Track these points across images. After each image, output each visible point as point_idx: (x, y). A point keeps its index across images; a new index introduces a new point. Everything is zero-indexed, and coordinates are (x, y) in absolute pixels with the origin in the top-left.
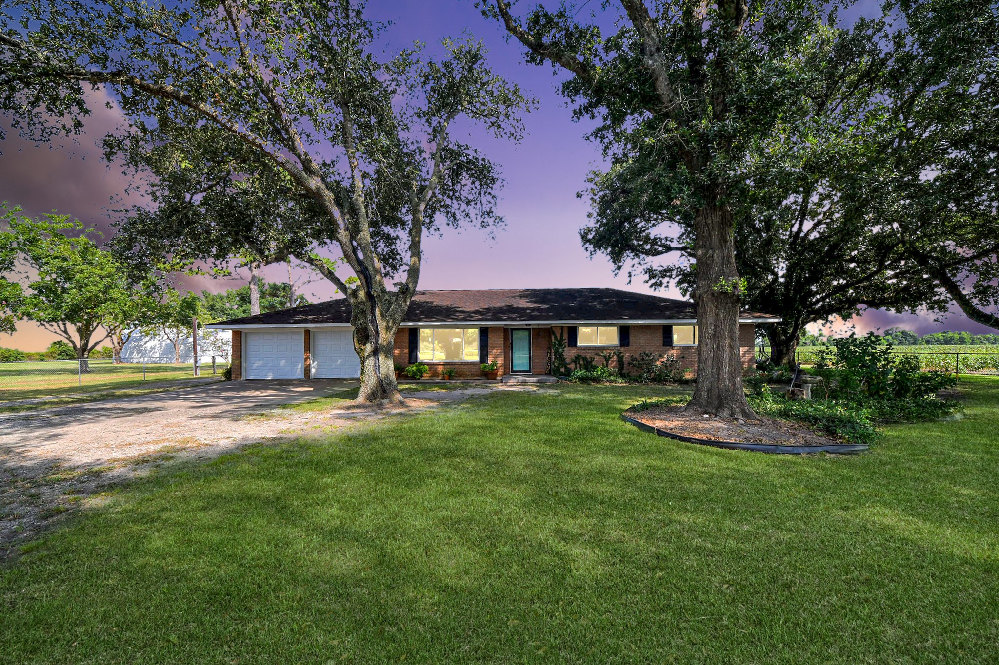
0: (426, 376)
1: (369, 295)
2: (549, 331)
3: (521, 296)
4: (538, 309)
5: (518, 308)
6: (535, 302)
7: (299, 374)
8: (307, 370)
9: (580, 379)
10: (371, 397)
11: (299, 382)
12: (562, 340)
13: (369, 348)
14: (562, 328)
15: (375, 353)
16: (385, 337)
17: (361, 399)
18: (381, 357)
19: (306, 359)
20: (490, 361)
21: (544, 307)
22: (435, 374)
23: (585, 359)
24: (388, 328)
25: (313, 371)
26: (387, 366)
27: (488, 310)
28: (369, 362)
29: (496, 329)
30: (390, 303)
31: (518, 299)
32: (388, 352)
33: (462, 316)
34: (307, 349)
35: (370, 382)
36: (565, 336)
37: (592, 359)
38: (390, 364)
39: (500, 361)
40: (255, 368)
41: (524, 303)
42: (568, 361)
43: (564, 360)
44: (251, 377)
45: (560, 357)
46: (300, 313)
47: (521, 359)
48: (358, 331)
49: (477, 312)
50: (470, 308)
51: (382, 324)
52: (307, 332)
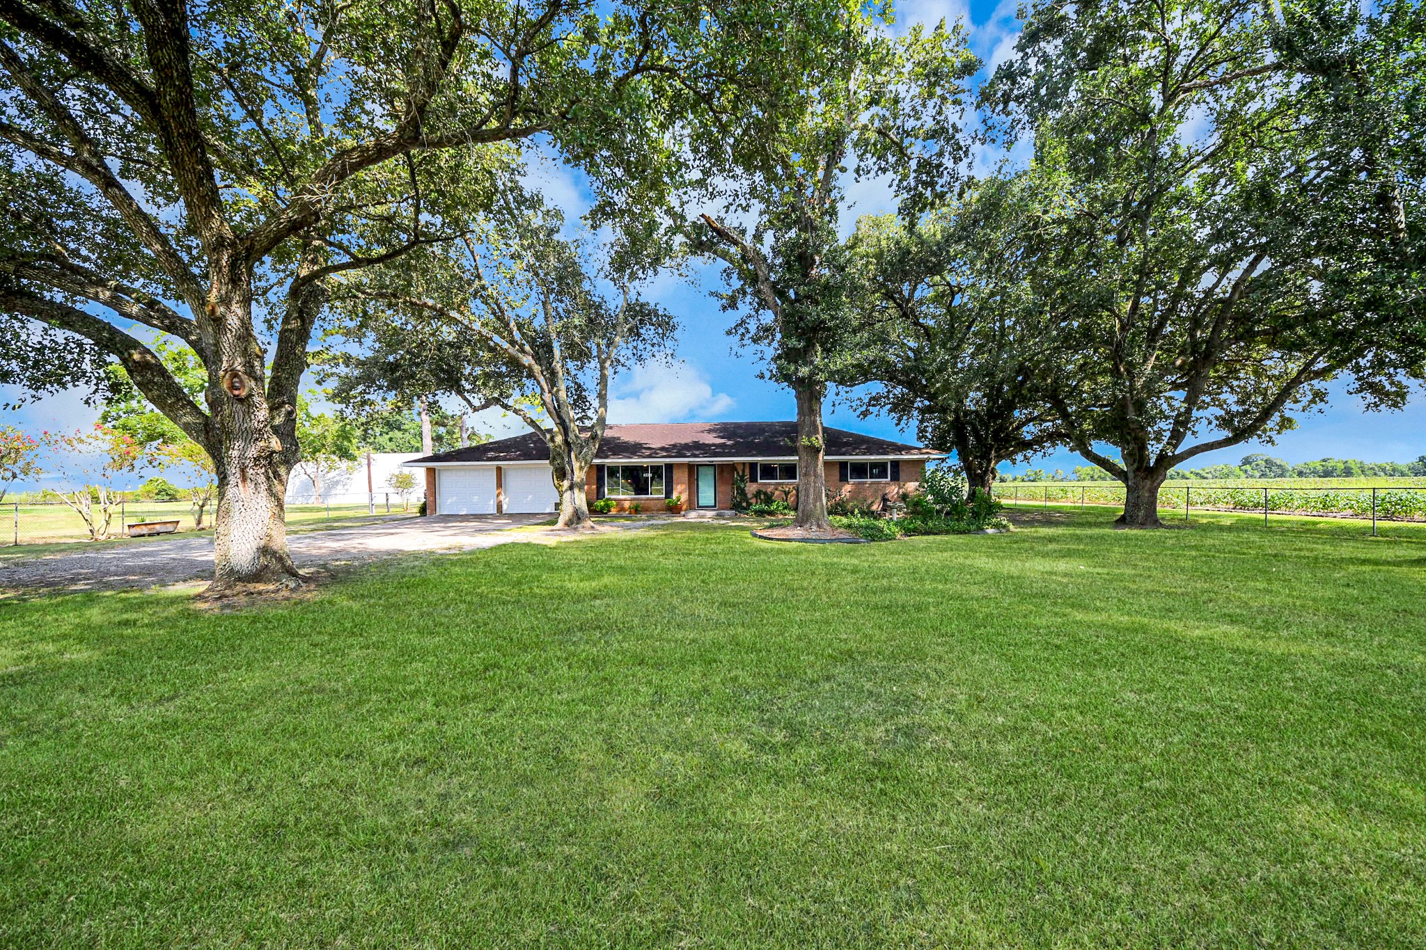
0: (613, 512)
1: (566, 442)
2: (733, 467)
3: (710, 431)
4: (722, 446)
5: (704, 444)
6: (722, 437)
7: (492, 510)
8: (499, 507)
9: (756, 512)
10: (569, 524)
11: (493, 517)
12: (743, 475)
13: (566, 484)
14: (744, 464)
15: (571, 488)
16: (579, 476)
17: (560, 524)
18: (576, 491)
19: (498, 495)
20: (675, 496)
21: (729, 443)
22: (622, 509)
23: (765, 494)
24: (581, 468)
25: (505, 507)
26: (580, 499)
27: (674, 446)
28: (567, 495)
29: (680, 465)
30: (582, 447)
31: (706, 434)
32: (581, 488)
33: (648, 452)
34: (499, 485)
35: (567, 512)
36: (747, 471)
37: (773, 494)
38: (583, 496)
39: (684, 497)
40: (447, 504)
41: (711, 439)
42: (749, 496)
43: (745, 495)
44: (445, 513)
45: (742, 492)
46: (491, 450)
47: (707, 494)
48: (556, 470)
49: (663, 449)
50: (656, 445)
51: (576, 465)
52: (499, 469)
